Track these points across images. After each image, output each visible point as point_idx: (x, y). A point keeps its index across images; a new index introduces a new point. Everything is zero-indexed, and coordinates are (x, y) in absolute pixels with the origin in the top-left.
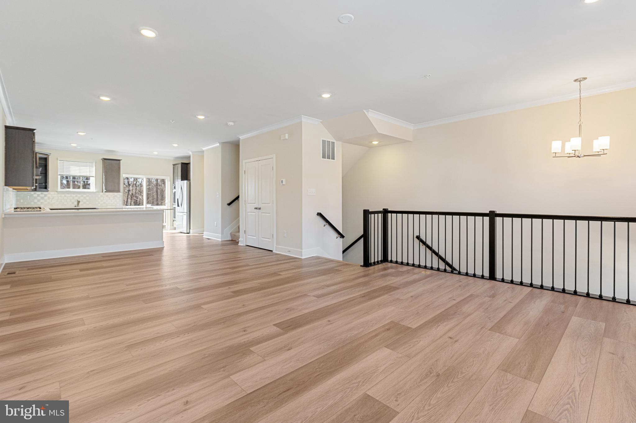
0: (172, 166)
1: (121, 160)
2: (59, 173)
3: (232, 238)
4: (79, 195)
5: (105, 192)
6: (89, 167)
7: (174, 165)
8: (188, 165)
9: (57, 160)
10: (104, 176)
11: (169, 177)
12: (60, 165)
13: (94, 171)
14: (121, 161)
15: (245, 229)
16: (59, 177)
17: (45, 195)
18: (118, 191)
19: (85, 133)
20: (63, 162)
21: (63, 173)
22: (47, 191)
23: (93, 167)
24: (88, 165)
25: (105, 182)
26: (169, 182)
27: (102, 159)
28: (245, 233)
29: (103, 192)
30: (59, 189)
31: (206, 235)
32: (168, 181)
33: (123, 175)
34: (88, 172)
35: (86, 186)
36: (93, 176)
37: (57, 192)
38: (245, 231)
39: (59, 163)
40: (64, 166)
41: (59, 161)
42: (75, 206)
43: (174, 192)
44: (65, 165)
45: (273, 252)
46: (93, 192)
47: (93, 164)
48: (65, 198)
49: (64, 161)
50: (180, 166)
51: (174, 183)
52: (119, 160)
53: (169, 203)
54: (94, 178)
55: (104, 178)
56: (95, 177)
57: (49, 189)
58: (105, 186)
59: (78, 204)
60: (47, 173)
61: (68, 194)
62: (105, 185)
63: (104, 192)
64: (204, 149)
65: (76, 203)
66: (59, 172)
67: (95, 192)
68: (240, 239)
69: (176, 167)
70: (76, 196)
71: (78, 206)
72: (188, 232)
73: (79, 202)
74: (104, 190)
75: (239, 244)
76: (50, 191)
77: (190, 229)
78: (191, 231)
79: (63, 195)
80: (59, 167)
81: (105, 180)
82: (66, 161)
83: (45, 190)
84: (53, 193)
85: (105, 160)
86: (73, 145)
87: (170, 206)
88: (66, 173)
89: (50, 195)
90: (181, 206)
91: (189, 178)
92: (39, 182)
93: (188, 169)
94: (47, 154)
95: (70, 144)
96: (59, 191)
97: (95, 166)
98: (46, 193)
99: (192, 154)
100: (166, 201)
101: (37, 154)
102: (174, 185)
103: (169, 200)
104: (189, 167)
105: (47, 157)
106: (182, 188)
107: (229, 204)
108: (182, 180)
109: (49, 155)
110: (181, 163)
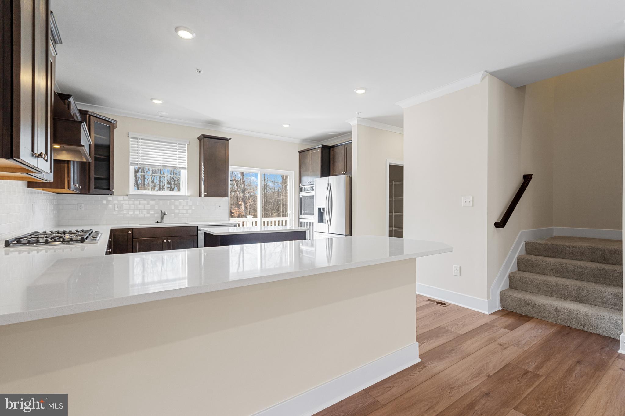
1: (230, 139)
2: (130, 162)
4: (162, 203)
5: (206, 196)
6: (179, 152)
8: (331, 149)
9: (128, 136)
10: (203, 168)
11: (293, 172)
12: (133, 146)
13: (187, 159)
14: (230, 142)
16: (132, 169)
18: (225, 194)
20: (138, 142)
21: (138, 161)
22: (111, 195)
23: (185, 152)
24: (177, 148)
25: (205, 177)
26: (294, 181)
27: (198, 138)
29: (200, 196)
30: (132, 190)
32: (291, 178)
34: (177, 161)
35: (174, 185)
36: (185, 169)
37: (128, 195)
39: (130, 143)
40: (139, 149)
41: (130, 139)
42: (157, 222)
43: (301, 197)
44: (141, 147)
46: (185, 196)
47: (185, 147)
48: (140, 207)
49: (140, 139)
50: (319, 151)
52: (226, 140)
53: (294, 214)
54: (186, 171)
55: (203, 170)
57: (114, 190)
58: (205, 185)
59: (162, 218)
61: (145, 200)
62: (205, 183)
63: (203, 195)
65: (158, 216)
66: (130, 159)
67: (188, 196)
69: (309, 156)
70: (159, 204)
71: (161, 223)
73: (163, 215)
74: (203, 193)
75: (619, 351)
76: (114, 193)
79: (137, 202)
80: (130, 151)
81: (205, 172)
82: (142, 139)
83: (107, 191)
84: (121, 198)
85: (205, 138)
86: (155, 101)
87: (294, 220)
88: (142, 162)
89: (116, 202)
90: (330, 221)
91: (334, 172)
92: (94, 176)
93: (332, 157)
94: (111, 122)
95: (152, 99)
96: (131, 195)
97: (186, 149)
98: (110, 198)
99: (357, 124)
100: (289, 212)
101: (91, 117)
102: (301, 185)
103: (292, 211)
104: (333, 153)
105: (110, 127)
106: (330, 189)
107: (500, 224)
108: (323, 175)
109: (114, 124)
110: (322, 145)
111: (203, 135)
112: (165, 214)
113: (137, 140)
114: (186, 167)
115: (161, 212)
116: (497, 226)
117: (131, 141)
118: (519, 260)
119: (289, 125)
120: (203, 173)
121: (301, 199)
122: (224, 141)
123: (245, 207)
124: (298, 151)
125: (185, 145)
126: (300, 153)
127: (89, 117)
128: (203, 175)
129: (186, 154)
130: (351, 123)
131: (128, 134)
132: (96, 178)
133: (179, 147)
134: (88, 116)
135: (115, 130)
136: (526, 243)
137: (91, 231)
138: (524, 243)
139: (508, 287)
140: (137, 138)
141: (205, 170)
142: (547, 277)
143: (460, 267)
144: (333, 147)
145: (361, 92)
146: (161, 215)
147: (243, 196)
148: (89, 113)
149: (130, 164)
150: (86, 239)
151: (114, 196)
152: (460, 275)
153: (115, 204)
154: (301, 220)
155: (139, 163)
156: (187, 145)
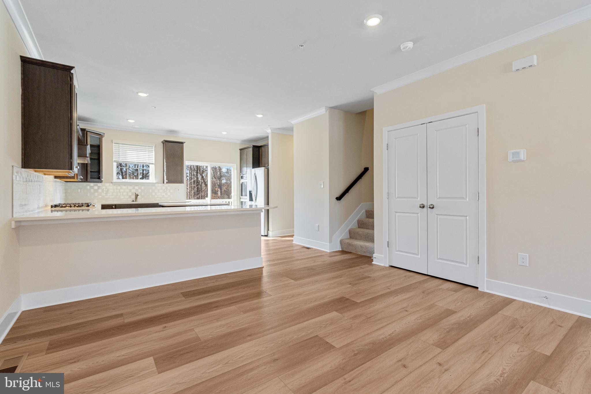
0: (239, 151)
1: (185, 142)
2: (114, 160)
3: (342, 248)
4: (137, 188)
5: (167, 183)
6: (148, 152)
7: (241, 150)
8: (260, 148)
9: (112, 143)
10: (165, 163)
11: (236, 164)
12: (115, 149)
13: (154, 157)
14: (184, 144)
15: (388, 241)
16: (115, 164)
17: (99, 187)
18: (181, 181)
19: (148, 94)
20: (119, 146)
21: (119, 159)
22: (101, 182)
23: (152, 152)
24: (147, 149)
25: (166, 170)
26: (236, 171)
27: (162, 142)
28: (388, 247)
29: (164, 183)
30: (115, 179)
31: (298, 240)
32: (234, 170)
33: (187, 163)
34: (147, 158)
35: (145, 176)
36: (152, 164)
37: (112, 183)
38: (388, 242)
39: (114, 147)
40: (120, 151)
41: (114, 144)
42: (133, 201)
43: (241, 183)
44: (121, 149)
45: (479, 289)
46: (153, 183)
47: (153, 149)
48: (121, 190)
49: (120, 144)
50: (251, 149)
51: (241, 171)
52: (182, 143)
53: (236, 196)
54: (154, 166)
55: (165, 165)
56: (155, 164)
57: (103, 179)
58: (166, 175)
59: (136, 198)
60: (101, 158)
61: (125, 185)
62: (166, 173)
63: (165, 182)
64: (294, 122)
65: (134, 197)
66: (114, 158)
67: (156, 183)
68: (374, 255)
69: (245, 153)
70: (134, 189)
71: (135, 201)
72: (266, 234)
73: (137, 196)
74: (166, 181)
75: (373, 263)
76: (103, 181)
77: (268, 230)
78: (270, 233)
79: (119, 188)
80: (114, 152)
81: (166, 168)
82: (122, 144)
83: (98, 180)
84: (107, 185)
85: (166, 143)
86: (130, 121)
87: (237, 200)
88: (122, 159)
89: (104, 187)
90: (256, 200)
91: (262, 164)
92: (90, 170)
93: (260, 154)
94: (100, 134)
95: (127, 120)
96: (114, 182)
97: (154, 150)
98: (99, 184)
99: (271, 132)
100: (233, 194)
101: (88, 132)
102: (241, 174)
103: (235, 193)
104: (261, 151)
105: (100, 138)
106: (256, 177)
107: (339, 198)
108: (254, 167)
109: (102, 135)
110: (253, 146)
111: (164, 140)
112: (138, 195)
113: (118, 145)
114: (154, 162)
115: (135, 194)
116: (338, 199)
117: (115, 146)
118: (359, 221)
119: (227, 132)
120: (165, 167)
121: (242, 185)
122: (180, 144)
123: (221, 192)
124: (240, 149)
125: (153, 147)
126: (241, 151)
127: (87, 133)
128: (165, 169)
129: (154, 153)
130: (268, 131)
131: (112, 141)
132: (91, 172)
133: (148, 148)
134: (85, 132)
135: (103, 139)
136: (366, 211)
137: (90, 204)
138: (365, 210)
139: (349, 237)
140: (118, 144)
141: (166, 164)
142: (370, 230)
143: (319, 225)
144: (261, 146)
145: (260, 116)
146: (136, 196)
147: (219, 183)
148: (86, 130)
149: (113, 161)
150: (90, 205)
151: (103, 183)
152: (319, 231)
153: (103, 189)
154: (241, 200)
155: (120, 160)
156: (154, 147)
